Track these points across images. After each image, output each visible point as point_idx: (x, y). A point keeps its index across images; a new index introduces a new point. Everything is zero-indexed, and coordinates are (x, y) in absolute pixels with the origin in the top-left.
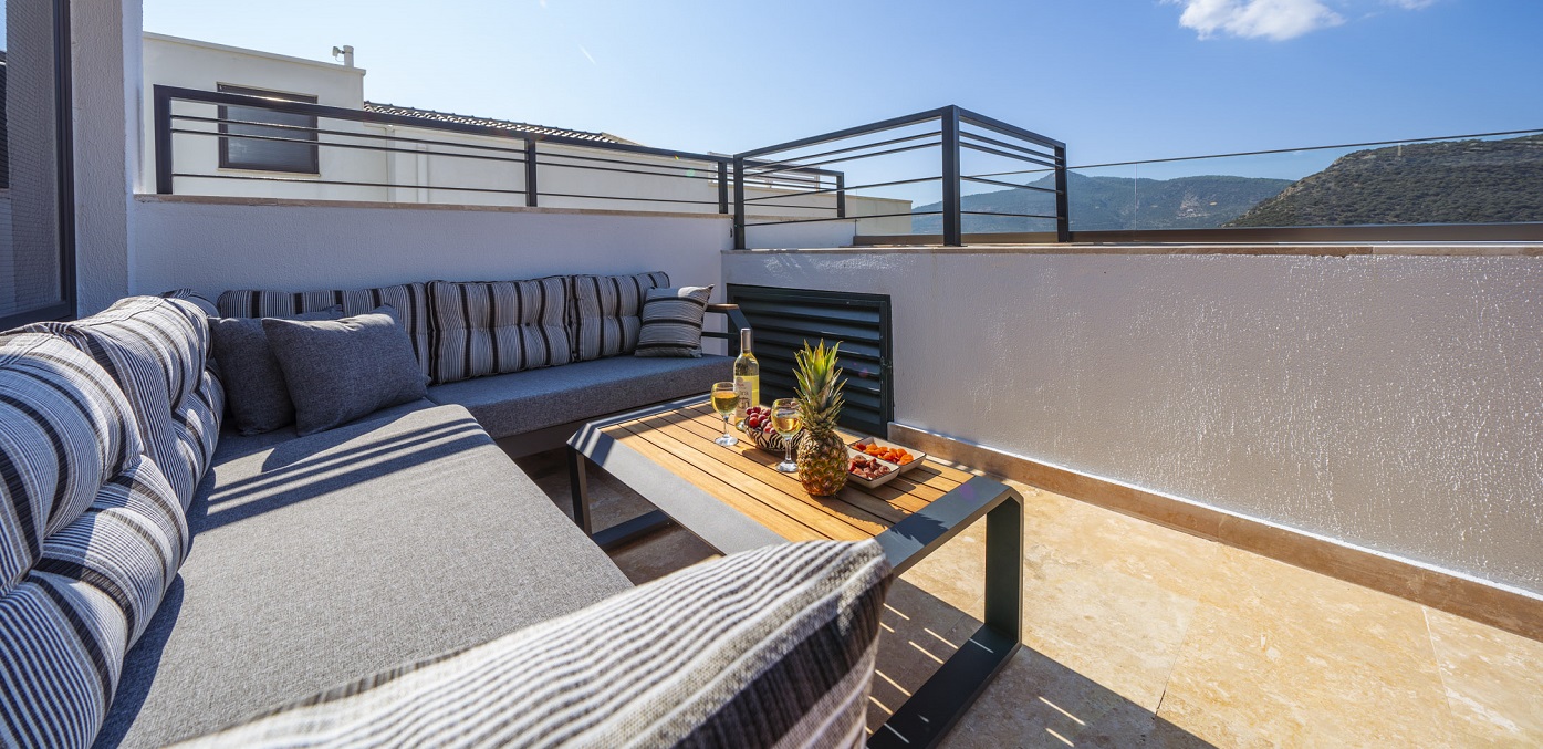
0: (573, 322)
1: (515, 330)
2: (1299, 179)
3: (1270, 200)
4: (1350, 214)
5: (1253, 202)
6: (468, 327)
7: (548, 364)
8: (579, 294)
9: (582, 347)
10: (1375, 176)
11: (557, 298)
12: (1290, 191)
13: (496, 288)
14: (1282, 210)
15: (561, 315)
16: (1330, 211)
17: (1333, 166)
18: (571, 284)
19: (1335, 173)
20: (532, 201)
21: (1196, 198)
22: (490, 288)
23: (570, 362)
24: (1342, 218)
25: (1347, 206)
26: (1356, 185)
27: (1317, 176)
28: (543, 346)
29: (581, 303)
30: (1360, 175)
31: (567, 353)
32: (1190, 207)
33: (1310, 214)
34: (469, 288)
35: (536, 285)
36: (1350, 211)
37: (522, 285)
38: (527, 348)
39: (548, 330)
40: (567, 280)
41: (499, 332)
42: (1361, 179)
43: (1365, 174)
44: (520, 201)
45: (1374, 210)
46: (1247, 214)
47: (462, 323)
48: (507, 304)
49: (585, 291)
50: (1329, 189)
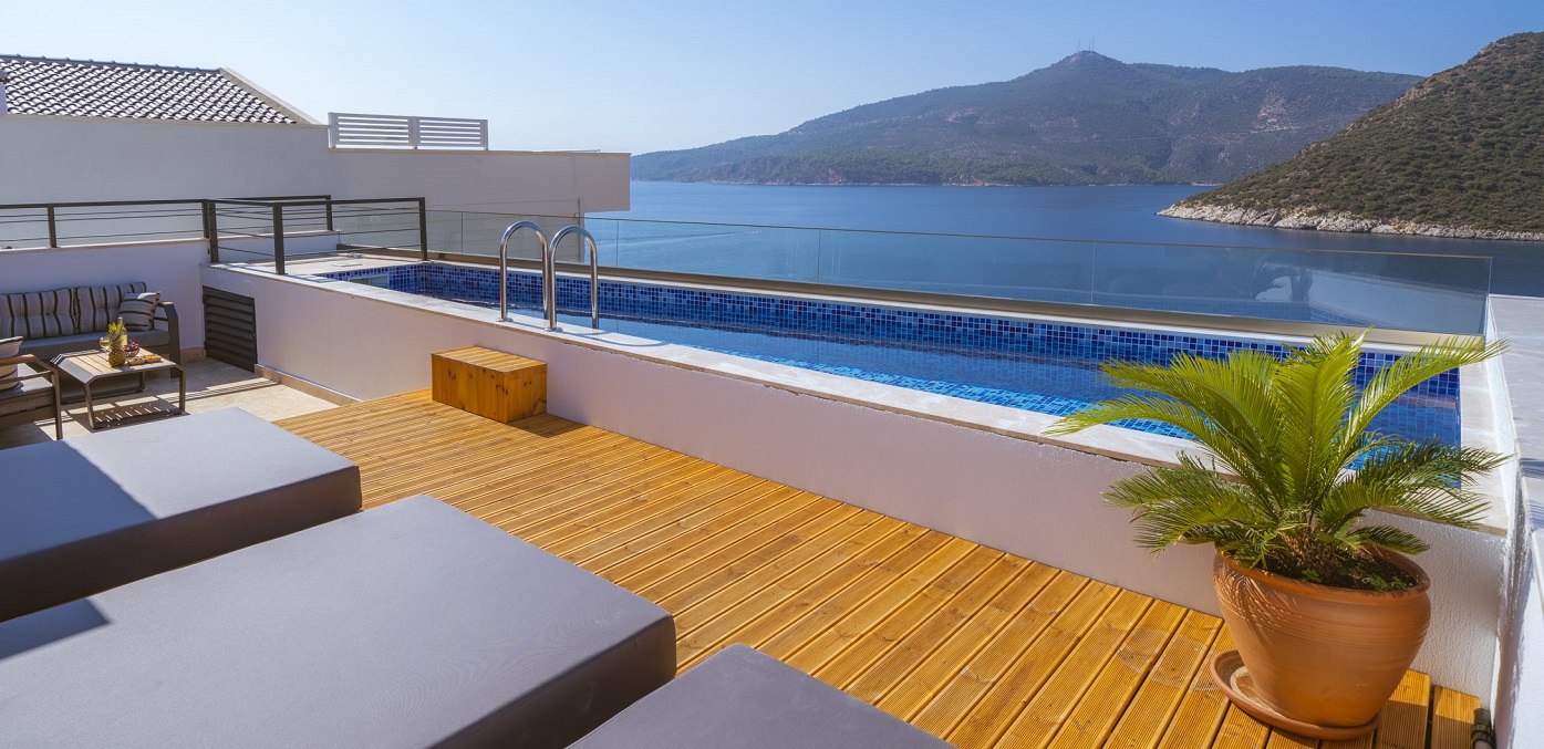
0: (76, 312)
1: (40, 317)
2: (1428, 75)
3: (1384, 108)
4: (1492, 131)
5: (1363, 110)
6: (13, 316)
7: (60, 334)
8: (80, 298)
9: (82, 326)
10: (1534, 74)
11: (64, 299)
12: (1412, 94)
13: (28, 297)
14: (1398, 123)
15: (68, 309)
16: (1465, 127)
17: (1479, 56)
18: (74, 293)
19: (1480, 68)
20: (54, 245)
21: (1282, 101)
22: (24, 297)
23: (75, 334)
24: (1479, 138)
25: (1490, 119)
26: (1507, 86)
27: (1453, 73)
28: (57, 325)
29: (81, 303)
30: (1514, 72)
31: (72, 329)
32: (1272, 115)
33: (1436, 130)
34: (12, 298)
35: (52, 294)
36: (1493, 127)
37: (43, 294)
38: (47, 327)
39: (59, 317)
40: (73, 290)
41: (30, 318)
42: (1516, 77)
43: (1521, 70)
44: (46, 246)
45: (1527, 127)
46: (1349, 128)
47: (9, 314)
48: (34, 302)
49: (84, 295)
50: (1467, 92)
